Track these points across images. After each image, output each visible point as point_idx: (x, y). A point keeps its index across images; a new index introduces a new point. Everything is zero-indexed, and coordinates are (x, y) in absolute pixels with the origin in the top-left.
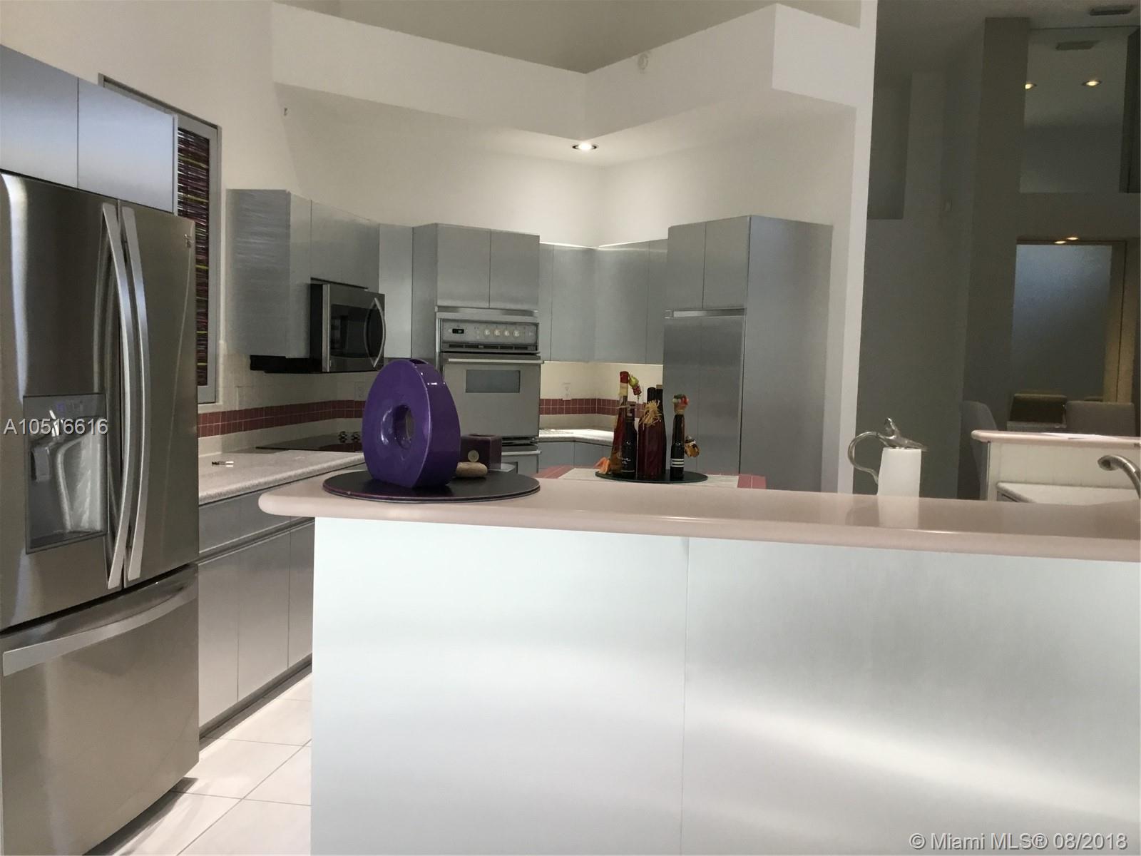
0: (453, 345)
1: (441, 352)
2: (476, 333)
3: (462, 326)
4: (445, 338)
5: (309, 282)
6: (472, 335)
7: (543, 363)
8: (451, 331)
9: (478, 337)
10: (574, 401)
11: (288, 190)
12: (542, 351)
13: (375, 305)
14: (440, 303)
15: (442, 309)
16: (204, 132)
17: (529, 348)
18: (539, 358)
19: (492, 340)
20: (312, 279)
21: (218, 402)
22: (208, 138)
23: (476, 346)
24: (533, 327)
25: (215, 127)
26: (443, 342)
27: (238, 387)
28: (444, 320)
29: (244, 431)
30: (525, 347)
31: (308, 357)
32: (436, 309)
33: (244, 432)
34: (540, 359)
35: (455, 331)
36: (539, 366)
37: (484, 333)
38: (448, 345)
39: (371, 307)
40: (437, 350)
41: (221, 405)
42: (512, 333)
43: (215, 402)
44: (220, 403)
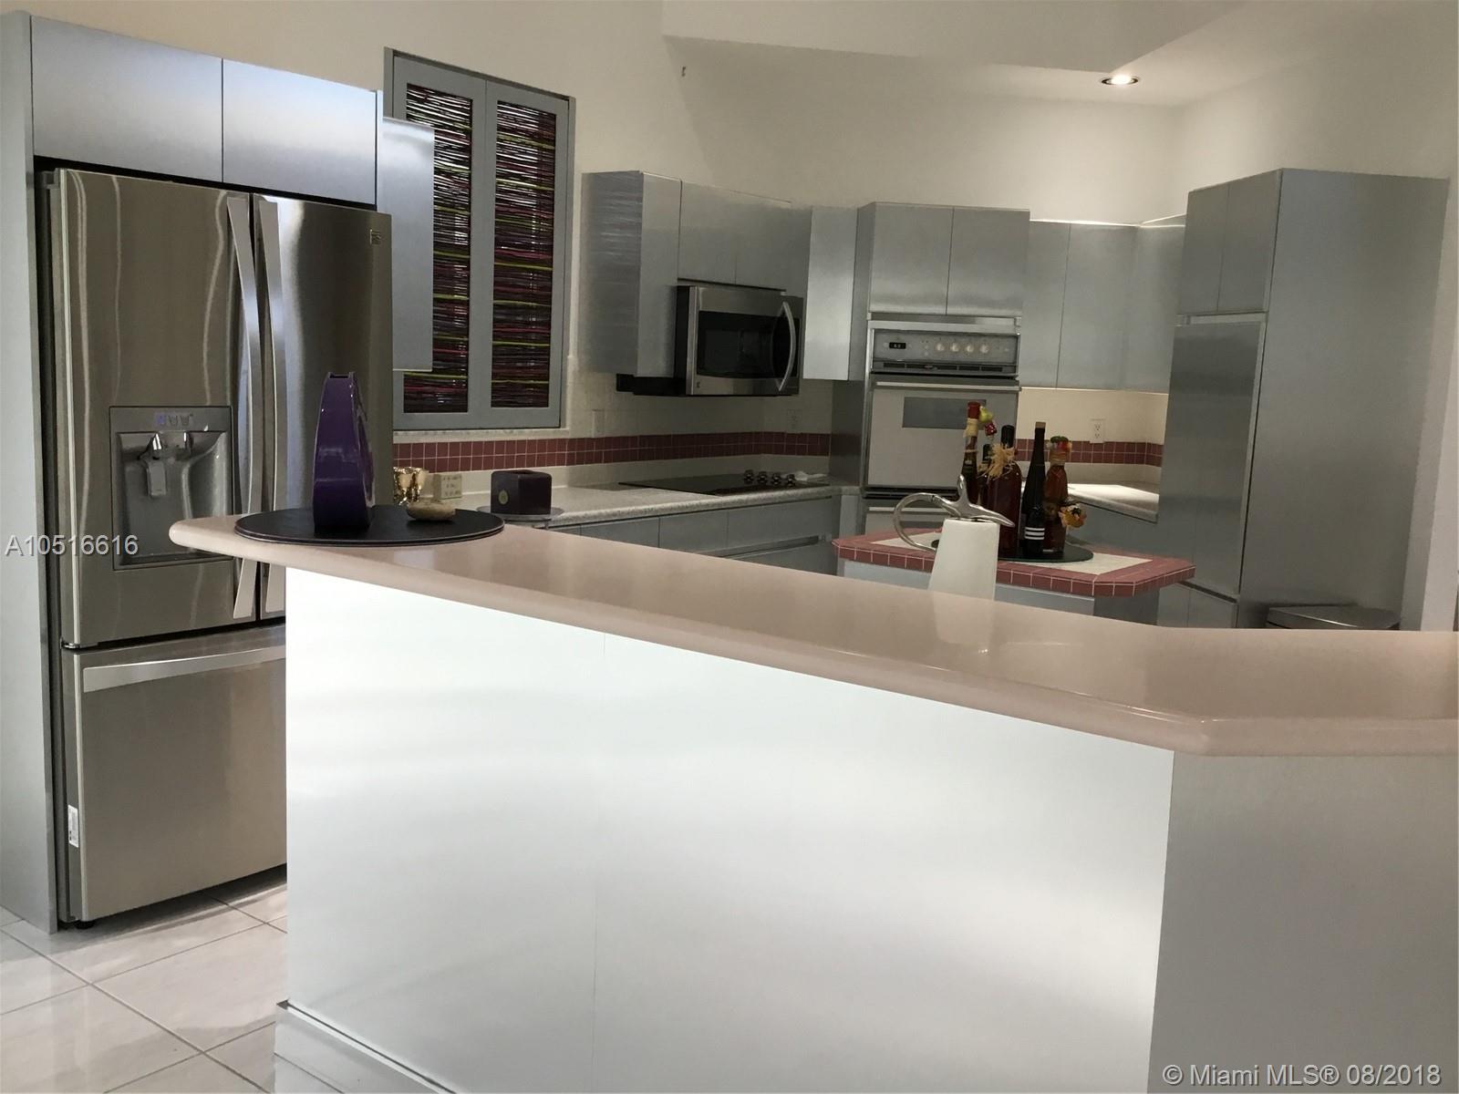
0: (888, 364)
1: (872, 373)
2: (923, 347)
3: (903, 339)
4: (879, 355)
5: (675, 283)
6: (917, 351)
7: (1021, 390)
8: (887, 345)
9: (926, 354)
10: (1109, 445)
11: (641, 170)
12: (1021, 375)
13: (784, 313)
14: (875, 307)
15: (877, 316)
16: (549, 106)
17: (1004, 369)
18: (1017, 383)
19: (948, 358)
20: (679, 279)
21: (565, 427)
22: (553, 112)
23: (922, 365)
24: (1012, 341)
25: (566, 98)
26: (875, 360)
27: (595, 410)
28: (878, 332)
29: (605, 462)
30: (999, 369)
31: (672, 376)
32: (869, 316)
33: (606, 464)
34: (1018, 385)
35: (892, 345)
36: (1016, 393)
37: (935, 348)
38: (882, 364)
39: (779, 315)
40: (867, 371)
41: (568, 431)
42: (977, 349)
43: (559, 427)
44: (568, 428)
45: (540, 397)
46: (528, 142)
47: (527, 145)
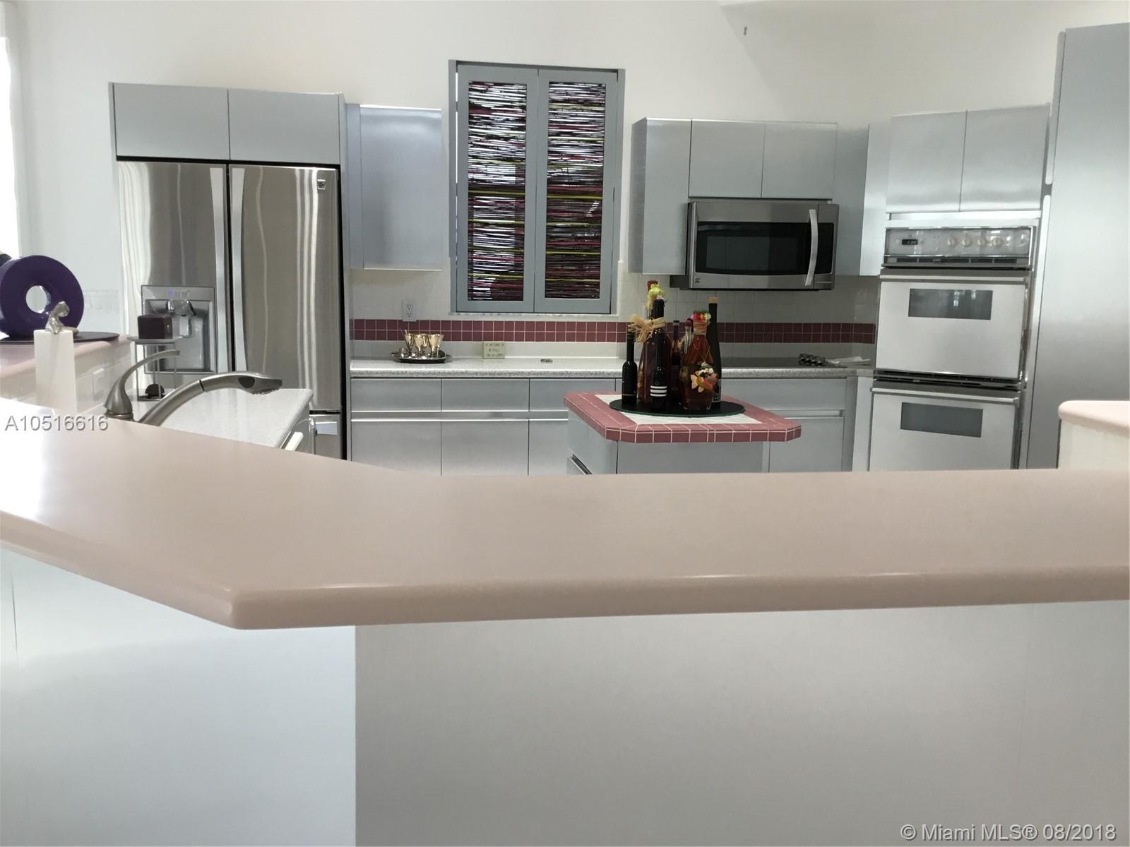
0: (904, 259)
1: (885, 268)
2: (934, 243)
3: (915, 236)
4: (891, 251)
5: (687, 201)
6: (930, 246)
8: (899, 242)
9: (938, 249)
13: (810, 219)
14: (891, 208)
16: (600, 79)
17: (1018, 261)
18: (1034, 274)
20: (689, 197)
21: (615, 313)
22: (603, 83)
24: (1033, 232)
25: (616, 71)
26: (887, 256)
30: (1013, 260)
31: (681, 274)
35: (904, 242)
38: (895, 260)
41: (617, 317)
43: (610, 313)
44: (617, 315)
45: (592, 291)
46: (579, 107)
47: (577, 110)
